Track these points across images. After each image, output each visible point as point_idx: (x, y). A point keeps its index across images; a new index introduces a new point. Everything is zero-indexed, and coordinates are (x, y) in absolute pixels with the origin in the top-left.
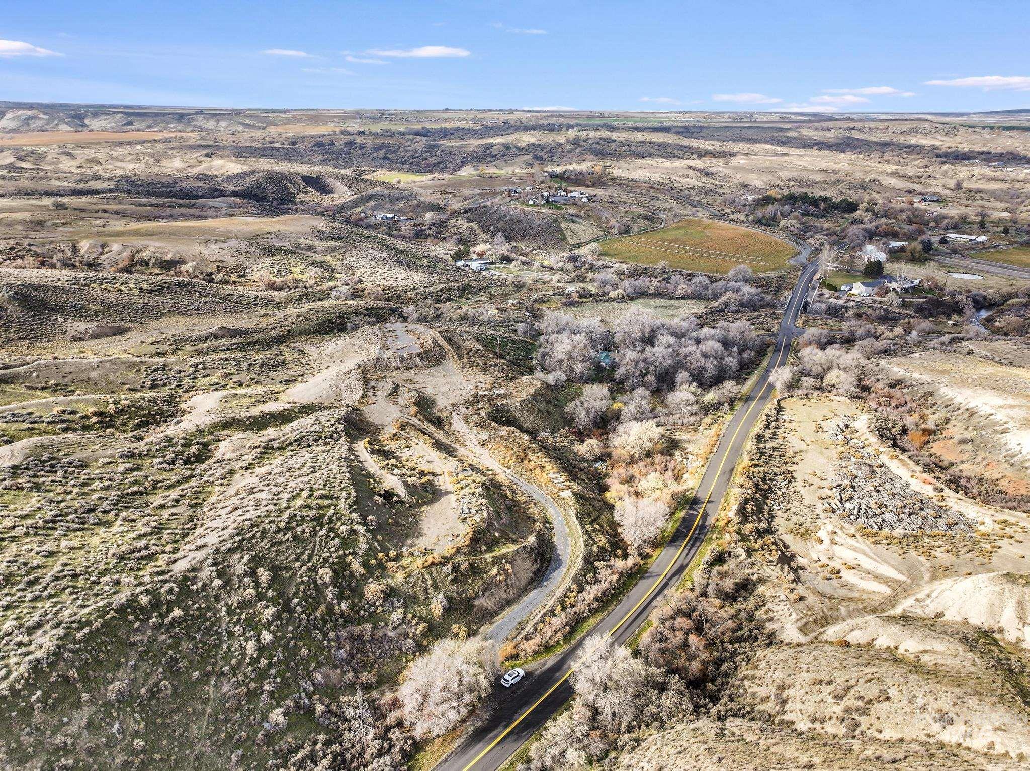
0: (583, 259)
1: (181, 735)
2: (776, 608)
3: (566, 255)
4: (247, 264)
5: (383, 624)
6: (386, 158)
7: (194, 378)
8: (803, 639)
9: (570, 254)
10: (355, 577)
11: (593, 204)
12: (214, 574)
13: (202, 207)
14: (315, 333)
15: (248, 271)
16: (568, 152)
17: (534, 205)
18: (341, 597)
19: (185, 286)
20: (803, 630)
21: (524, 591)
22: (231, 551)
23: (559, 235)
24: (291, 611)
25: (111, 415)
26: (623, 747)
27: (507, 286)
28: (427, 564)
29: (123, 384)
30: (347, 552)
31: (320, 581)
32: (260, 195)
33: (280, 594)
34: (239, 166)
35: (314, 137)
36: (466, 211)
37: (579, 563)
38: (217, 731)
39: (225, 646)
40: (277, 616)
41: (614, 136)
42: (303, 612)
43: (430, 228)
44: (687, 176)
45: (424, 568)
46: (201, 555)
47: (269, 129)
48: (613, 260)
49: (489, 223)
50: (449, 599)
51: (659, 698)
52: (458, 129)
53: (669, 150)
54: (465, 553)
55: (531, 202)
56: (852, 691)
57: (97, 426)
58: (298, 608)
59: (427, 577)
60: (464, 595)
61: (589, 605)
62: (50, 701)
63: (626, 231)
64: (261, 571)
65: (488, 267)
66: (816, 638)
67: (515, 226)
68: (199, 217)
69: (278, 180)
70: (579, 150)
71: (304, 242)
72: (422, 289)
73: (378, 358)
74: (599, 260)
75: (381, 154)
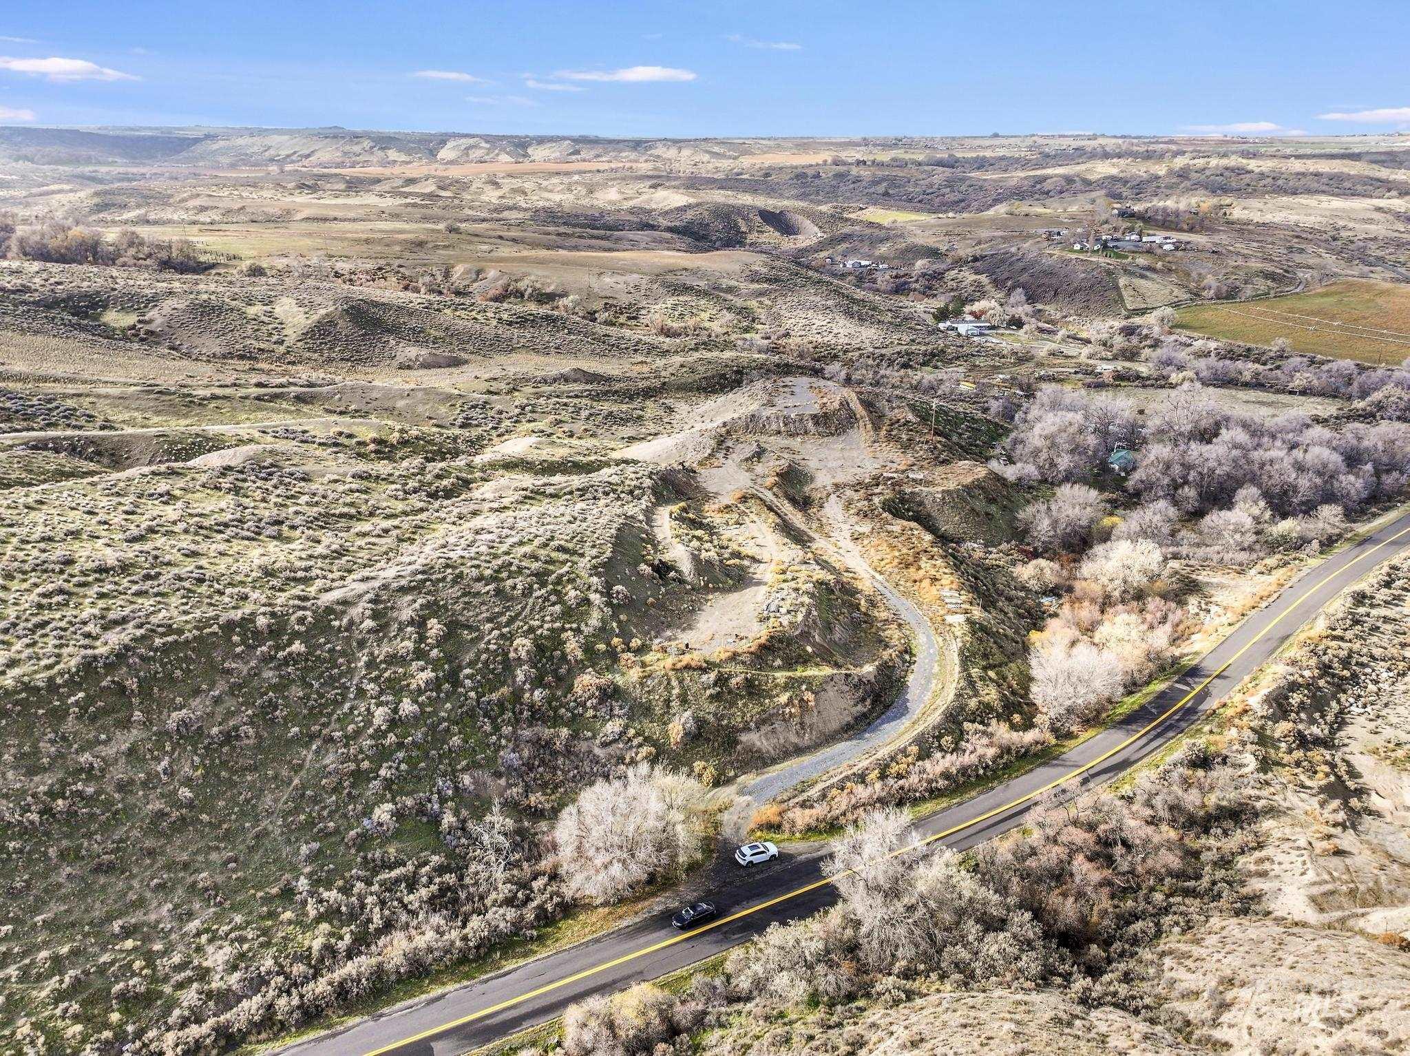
0: (1145, 332)
1: (248, 801)
2: (1280, 857)
3: (1118, 324)
5: (589, 734)
6: (886, 194)
7: (516, 422)
8: (1312, 916)
9: (1124, 323)
10: (568, 662)
11: (1180, 254)
12: (368, 613)
13: (619, 239)
14: (698, 389)
15: (643, 312)
16: (1166, 187)
17: (1081, 250)
18: (538, 682)
20: (1319, 902)
21: (829, 739)
22: (403, 590)
23: (1113, 295)
24: (456, 683)
25: (392, 446)
26: (879, 994)
27: (1003, 357)
28: (679, 666)
29: (430, 418)
30: (567, 626)
31: (512, 655)
32: (702, 233)
33: (449, 658)
34: (686, 198)
35: (796, 167)
36: (975, 259)
37: (936, 718)
38: (297, 810)
39: (347, 706)
40: (436, 685)
41: (1252, 164)
42: (472, 689)
43: (917, 281)
44: (1370, 221)
45: (673, 670)
46: (362, 587)
47: (743, 159)
48: (1195, 335)
49: (1006, 275)
50: (700, 723)
51: (980, 940)
52: (1002, 158)
53: (1347, 184)
54: (743, 663)
55: (1077, 247)
58: (468, 682)
59: (674, 683)
60: (725, 722)
61: (930, 782)
62: (92, 709)
63: (1229, 295)
64: (432, 622)
65: (987, 332)
66: (1342, 921)
67: (1046, 281)
68: (610, 250)
69: (727, 215)
70: (1187, 184)
71: (725, 283)
72: (871, 350)
74: (1171, 333)
75: (881, 189)
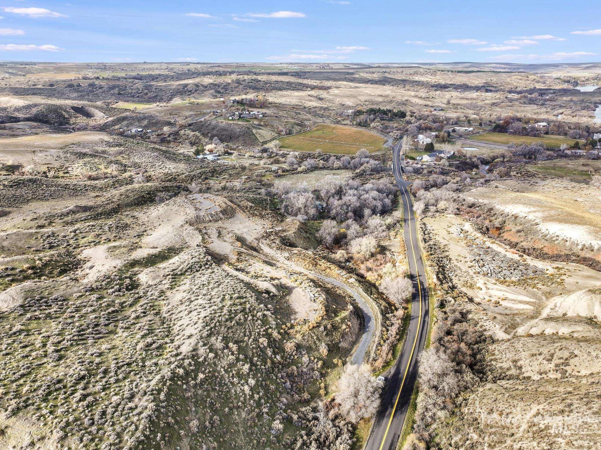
0: (271, 150)
1: (235, 446)
2: (485, 324)
3: (260, 148)
4: (67, 165)
5: (300, 365)
6: (119, 94)
7: (76, 239)
8: (509, 337)
9: (262, 148)
10: (276, 341)
11: (266, 118)
12: (208, 350)
13: (11, 128)
14: (135, 205)
15: (69, 169)
16: (235, 88)
17: (232, 120)
18: (274, 353)
19: (35, 182)
20: (506, 332)
21: (358, 336)
22: (209, 336)
23: (253, 137)
24: (256, 365)
25: (40, 268)
26: (461, 404)
27: (237, 169)
28: (311, 328)
29: (29, 248)
30: (267, 327)
31: (262, 346)
32: (45, 119)
33: (246, 357)
34: (22, 101)
35: (65, 81)
36: (190, 125)
37: (380, 316)
38: (251, 440)
39: (233, 391)
40: (250, 369)
41: (259, 78)
42: (261, 365)
43: (169, 136)
44: (310, 101)
45: (310, 330)
46: (193, 341)
47: (28, 76)
48: (288, 150)
49: (206, 132)
50: (328, 345)
51: (463, 377)
52: (160, 75)
53: (293, 85)
54: (326, 319)
55: (230, 118)
56: (555, 356)
57: (33, 276)
58: (258, 363)
59: (313, 335)
60: (334, 342)
61: (395, 337)
63: (289, 133)
64: (231, 345)
65: (219, 158)
66: (514, 335)
67: (224, 133)
68: (14, 136)
69: (56, 110)
70: (241, 87)
71: (100, 149)
72: (188, 173)
73: (197, 216)
74: (280, 150)
75: (116, 91)
